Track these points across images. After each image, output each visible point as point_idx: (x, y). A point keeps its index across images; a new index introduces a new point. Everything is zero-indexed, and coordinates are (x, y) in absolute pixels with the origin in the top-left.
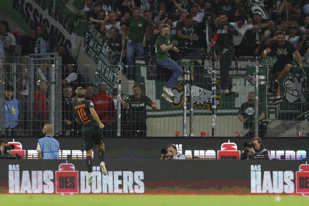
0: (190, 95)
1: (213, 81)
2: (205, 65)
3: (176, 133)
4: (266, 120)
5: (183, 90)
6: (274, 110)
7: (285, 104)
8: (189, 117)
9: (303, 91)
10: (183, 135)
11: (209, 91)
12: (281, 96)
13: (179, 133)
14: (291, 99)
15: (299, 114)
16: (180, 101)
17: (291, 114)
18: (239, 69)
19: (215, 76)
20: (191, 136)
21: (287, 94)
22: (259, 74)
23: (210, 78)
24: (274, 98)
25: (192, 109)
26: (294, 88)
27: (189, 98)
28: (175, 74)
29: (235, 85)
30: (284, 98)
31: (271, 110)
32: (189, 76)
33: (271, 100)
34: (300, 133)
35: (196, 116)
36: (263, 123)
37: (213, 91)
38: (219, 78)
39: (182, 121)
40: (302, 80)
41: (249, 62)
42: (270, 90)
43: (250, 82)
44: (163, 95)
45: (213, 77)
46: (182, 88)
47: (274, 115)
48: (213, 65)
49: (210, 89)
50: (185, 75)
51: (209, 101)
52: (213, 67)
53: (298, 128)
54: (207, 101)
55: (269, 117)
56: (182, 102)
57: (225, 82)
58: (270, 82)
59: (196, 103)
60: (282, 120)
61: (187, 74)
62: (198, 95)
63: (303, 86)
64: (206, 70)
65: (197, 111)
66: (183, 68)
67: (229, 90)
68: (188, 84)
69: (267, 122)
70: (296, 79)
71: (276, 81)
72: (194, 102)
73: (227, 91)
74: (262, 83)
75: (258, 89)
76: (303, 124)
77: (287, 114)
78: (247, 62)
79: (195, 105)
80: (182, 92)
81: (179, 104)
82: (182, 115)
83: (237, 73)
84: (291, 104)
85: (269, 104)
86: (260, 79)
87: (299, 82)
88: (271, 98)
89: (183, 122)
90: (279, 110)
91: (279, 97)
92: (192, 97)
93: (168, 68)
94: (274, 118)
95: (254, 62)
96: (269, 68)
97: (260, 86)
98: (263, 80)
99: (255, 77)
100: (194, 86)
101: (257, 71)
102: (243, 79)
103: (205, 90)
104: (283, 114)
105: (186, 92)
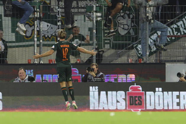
0: (40, 29)
1: (59, 18)
2: (52, 4)
3: (28, 60)
4: (102, 50)
5: (34, 25)
6: (109, 41)
7: (118, 36)
8: (39, 48)
9: (133, 25)
10: (34, 62)
11: (55, 26)
12: (114, 30)
13: (31, 60)
15: (129, 44)
16: (32, 34)
17: (123, 44)
18: (80, 8)
19: (60, 14)
20: (41, 63)
21: (119, 28)
22: (96, 12)
23: (55, 15)
24: (108, 31)
25: (41, 41)
26: (125, 23)
27: (39, 32)
28: (27, 13)
29: (76, 20)
30: (117, 31)
31: (106, 41)
32: (38, 13)
33: (106, 33)
34: (130, 60)
35: (45, 47)
36: (99, 52)
37: (59, 26)
38: (64, 15)
39: (33, 50)
40: (131, 16)
41: (88, 2)
42: (105, 25)
43: (89, 18)
44: (17, 29)
45: (58, 15)
46: (33, 23)
47: (109, 45)
48: (58, 4)
49: (56, 25)
50: (36, 13)
51: (55, 34)
52: (59, 6)
53: (128, 56)
54: (54, 34)
55: (104, 47)
56: (33, 35)
57: (68, 18)
58: (105, 18)
59: (44, 36)
60: (115, 49)
61: (37, 12)
62: (46, 30)
63: (132, 21)
64: (52, 9)
65: (46, 43)
66: (34, 7)
67: (71, 25)
68: (38, 20)
69: (103, 51)
71: (110, 17)
72: (43, 35)
73: (70, 26)
74: (99, 19)
75: (95, 24)
76: (132, 52)
77: (119, 44)
78: (86, 2)
79: (44, 37)
80: (33, 27)
81: (30, 37)
82: (33, 45)
83: (78, 10)
84: (122, 36)
85: (104, 37)
86: (97, 16)
87: (129, 18)
88: (106, 31)
89: (34, 51)
90: (112, 40)
91: (113, 30)
92: (41, 30)
94: (109, 48)
95: (92, 2)
96: (105, 7)
97: (97, 21)
98: (99, 17)
99: (93, 14)
100: (43, 22)
101: (95, 9)
102: (83, 16)
103: (51, 25)
104: (116, 44)
105: (36, 27)
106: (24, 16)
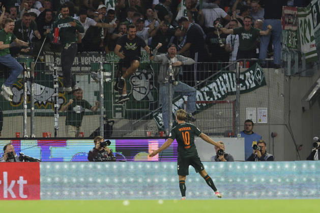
0: (31, 93)
1: (55, 78)
2: (47, 61)
3: (16, 133)
4: (112, 120)
5: (23, 88)
6: (120, 109)
7: (132, 102)
8: (30, 118)
9: (151, 88)
10: (24, 136)
11: (51, 89)
12: (128, 94)
13: (19, 133)
14: (138, 97)
15: (147, 113)
16: (20, 100)
17: (139, 113)
18: (83, 66)
19: (57, 73)
20: (32, 137)
21: (134, 92)
22: (104, 70)
23: (52, 75)
24: (119, 96)
25: (33, 109)
26: (142, 85)
27: (29, 96)
28: (14, 72)
29: (78, 82)
30: (131, 96)
31: (117, 109)
32: (29, 73)
33: (117, 98)
34: (148, 133)
35: (38, 117)
36: (108, 122)
37: (56, 89)
38: (62, 75)
39: (22, 121)
40: (150, 76)
41: (94, 57)
42: (116, 88)
43: (94, 79)
44: (2, 93)
45: (55, 74)
46: (22, 86)
47: (121, 113)
48: (55, 61)
49: (52, 87)
50: (25, 72)
51: (52, 100)
52: (55, 64)
53: (146, 128)
55: (115, 116)
56: (22, 101)
57: (68, 79)
58: (116, 79)
59: (37, 102)
60: (129, 119)
61: (27, 71)
62: (40, 94)
63: (151, 83)
64: (48, 67)
65: (39, 111)
66: (23, 65)
67: (72, 88)
68: (28, 82)
69: (113, 122)
70: (143, 76)
71: (122, 78)
72: (35, 100)
73: (70, 89)
74: (107, 80)
75: (103, 87)
76: (151, 123)
77: (134, 113)
78: (91, 58)
79: (37, 104)
80: (22, 90)
81: (19, 103)
82: (23, 114)
83: (81, 69)
84: (138, 102)
86: (106, 75)
87: (147, 78)
88: (117, 96)
89: (24, 122)
90: (125, 108)
91: (126, 95)
92: (33, 95)
93: (7, 65)
94: (121, 117)
95: (98, 58)
96: (115, 64)
97: (105, 83)
98: (108, 77)
99: (100, 74)
100: (35, 84)
101: (102, 68)
102: (87, 76)
103: (46, 88)
104: (130, 112)
105: (26, 90)
106: (11, 76)
